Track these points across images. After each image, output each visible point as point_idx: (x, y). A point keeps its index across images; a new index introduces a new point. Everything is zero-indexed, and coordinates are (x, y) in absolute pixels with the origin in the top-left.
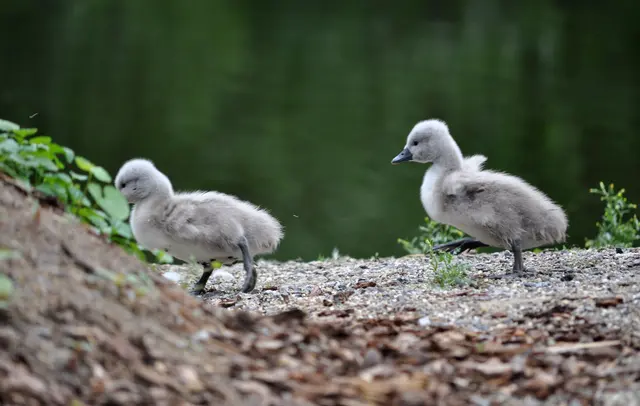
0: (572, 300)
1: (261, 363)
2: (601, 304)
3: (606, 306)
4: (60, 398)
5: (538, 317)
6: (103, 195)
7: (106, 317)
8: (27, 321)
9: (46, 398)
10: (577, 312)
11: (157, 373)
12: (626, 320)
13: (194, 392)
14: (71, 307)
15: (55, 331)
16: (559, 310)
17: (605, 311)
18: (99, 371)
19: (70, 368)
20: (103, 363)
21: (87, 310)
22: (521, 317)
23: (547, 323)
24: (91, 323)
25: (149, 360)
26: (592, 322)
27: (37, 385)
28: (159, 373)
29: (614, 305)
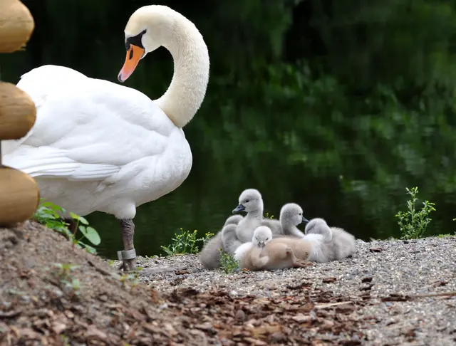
0: (307, 279)
1: (195, 320)
2: (325, 282)
3: (328, 282)
4: (115, 342)
5: (295, 289)
6: (86, 232)
7: (121, 298)
8: (87, 302)
9: (108, 341)
10: (314, 285)
11: (154, 326)
12: (342, 290)
13: (174, 336)
14: (105, 294)
15: (101, 306)
16: (305, 285)
17: (328, 285)
18: (127, 327)
19: (112, 325)
20: (128, 322)
21: (113, 295)
22: (285, 288)
23: (300, 292)
24: (116, 302)
25: (149, 320)
26: (325, 291)
27: (102, 335)
28: (155, 326)
29: (333, 282)
